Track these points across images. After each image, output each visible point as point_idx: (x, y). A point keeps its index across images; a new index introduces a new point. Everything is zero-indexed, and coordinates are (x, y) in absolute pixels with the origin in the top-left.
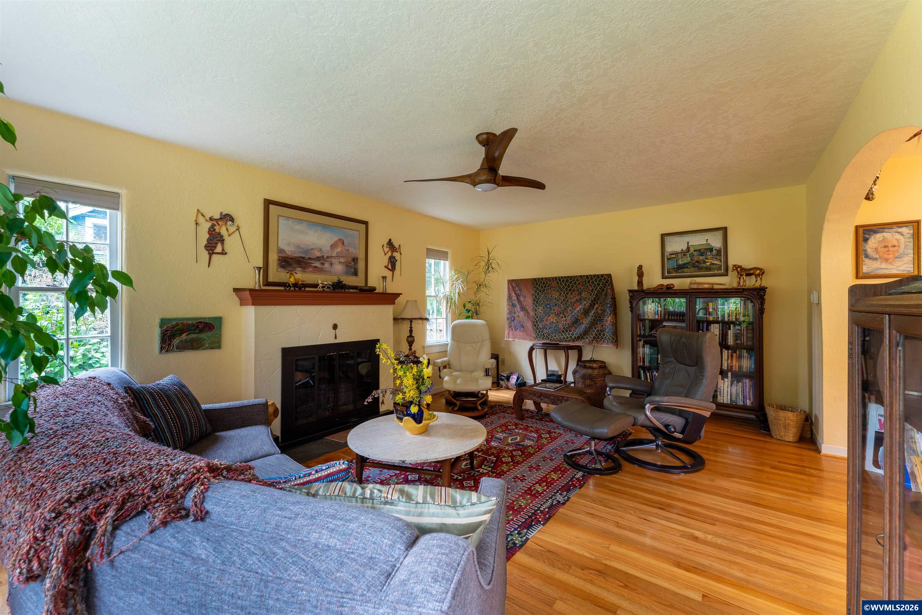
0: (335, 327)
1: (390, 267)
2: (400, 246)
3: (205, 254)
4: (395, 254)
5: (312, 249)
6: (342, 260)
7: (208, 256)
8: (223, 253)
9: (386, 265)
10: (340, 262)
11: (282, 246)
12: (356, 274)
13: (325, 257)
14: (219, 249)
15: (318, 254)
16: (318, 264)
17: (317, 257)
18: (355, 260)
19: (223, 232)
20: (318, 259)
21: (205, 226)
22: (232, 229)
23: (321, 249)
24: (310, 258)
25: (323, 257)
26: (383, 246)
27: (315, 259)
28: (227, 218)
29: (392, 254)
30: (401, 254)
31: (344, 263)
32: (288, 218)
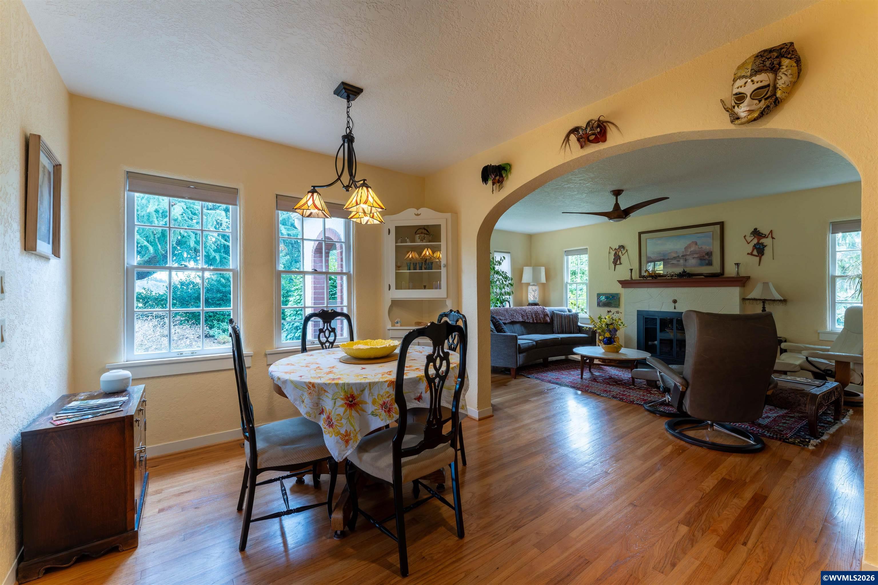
0: (675, 301)
1: (755, 253)
2: (771, 231)
3: (613, 266)
4: (763, 241)
5: (670, 253)
6: (696, 256)
7: (614, 266)
8: (620, 264)
9: (750, 251)
10: (693, 258)
11: (649, 255)
12: (710, 264)
13: (680, 256)
14: (618, 263)
15: (675, 255)
16: (674, 262)
17: (674, 257)
18: (710, 254)
19: (620, 254)
20: (675, 258)
21: (613, 253)
22: (624, 252)
23: (677, 252)
24: (668, 259)
25: (679, 256)
26: (745, 237)
27: (672, 259)
28: (622, 247)
29: (759, 240)
30: (773, 238)
31: (698, 257)
32: (653, 238)
